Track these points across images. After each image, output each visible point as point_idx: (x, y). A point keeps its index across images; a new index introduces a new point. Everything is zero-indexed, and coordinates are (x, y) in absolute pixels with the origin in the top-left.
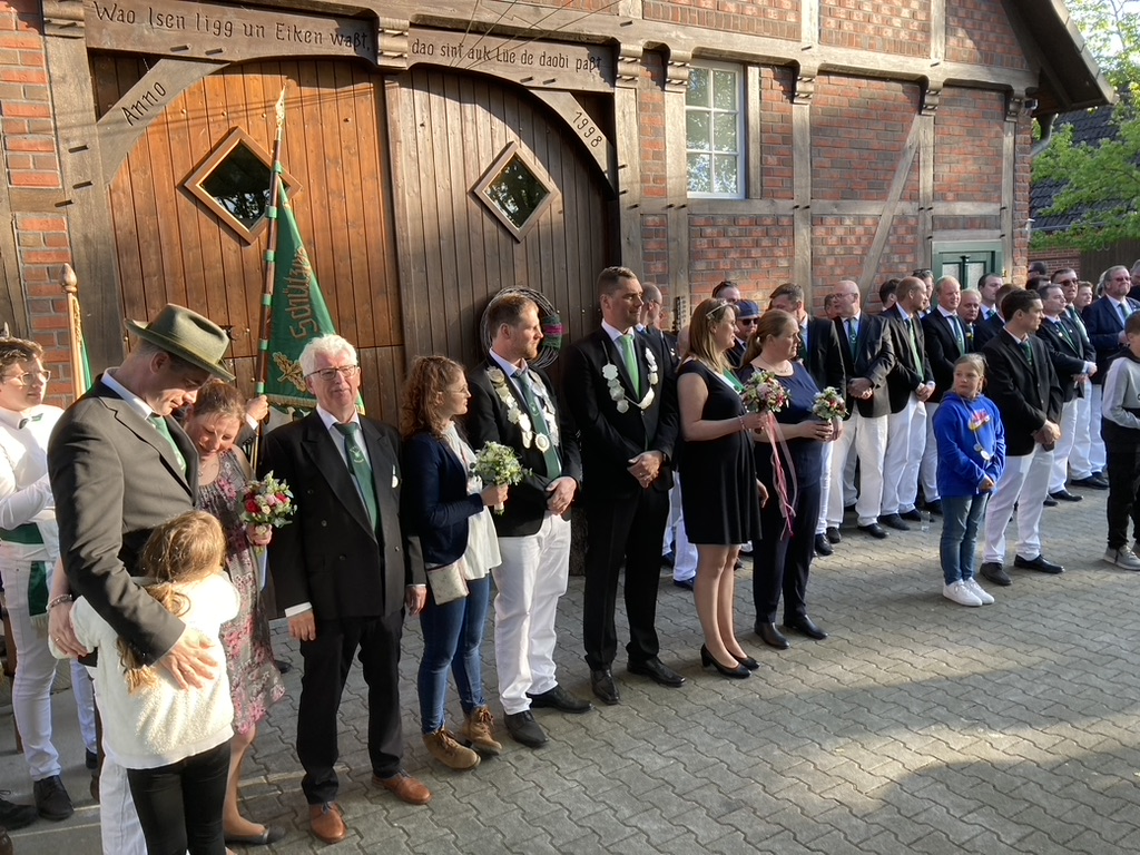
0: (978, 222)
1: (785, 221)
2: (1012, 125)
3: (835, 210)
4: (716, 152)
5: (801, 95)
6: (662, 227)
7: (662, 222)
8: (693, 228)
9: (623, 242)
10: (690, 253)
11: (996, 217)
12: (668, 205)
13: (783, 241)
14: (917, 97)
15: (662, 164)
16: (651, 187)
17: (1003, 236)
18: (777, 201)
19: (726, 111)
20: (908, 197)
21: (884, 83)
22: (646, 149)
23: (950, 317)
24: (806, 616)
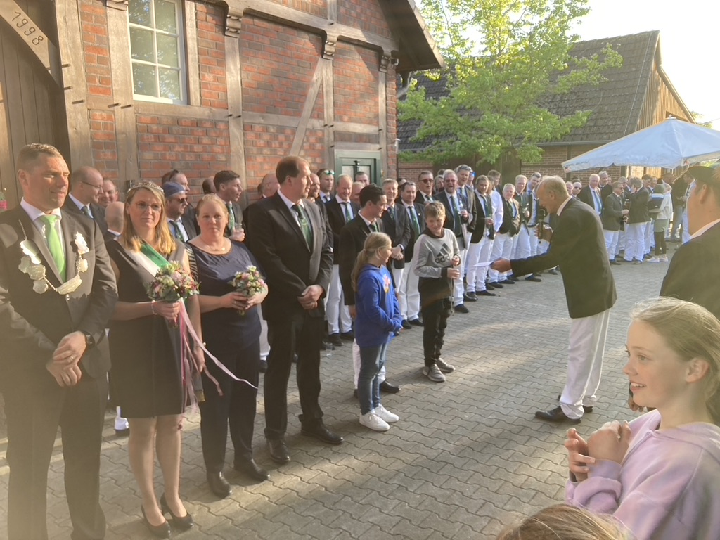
0: (364, 138)
1: (222, 126)
2: (384, 74)
3: (262, 121)
4: (159, 64)
5: (231, 30)
6: (109, 122)
7: (110, 118)
8: (140, 124)
9: (70, 131)
10: (138, 145)
11: (376, 135)
12: (115, 103)
13: (221, 141)
14: (319, 45)
15: (108, 68)
16: (97, 86)
17: (381, 148)
18: (214, 109)
19: (168, 33)
20: (316, 116)
21: (296, 31)
22: (91, 53)
23: (343, 203)
24: (253, 460)
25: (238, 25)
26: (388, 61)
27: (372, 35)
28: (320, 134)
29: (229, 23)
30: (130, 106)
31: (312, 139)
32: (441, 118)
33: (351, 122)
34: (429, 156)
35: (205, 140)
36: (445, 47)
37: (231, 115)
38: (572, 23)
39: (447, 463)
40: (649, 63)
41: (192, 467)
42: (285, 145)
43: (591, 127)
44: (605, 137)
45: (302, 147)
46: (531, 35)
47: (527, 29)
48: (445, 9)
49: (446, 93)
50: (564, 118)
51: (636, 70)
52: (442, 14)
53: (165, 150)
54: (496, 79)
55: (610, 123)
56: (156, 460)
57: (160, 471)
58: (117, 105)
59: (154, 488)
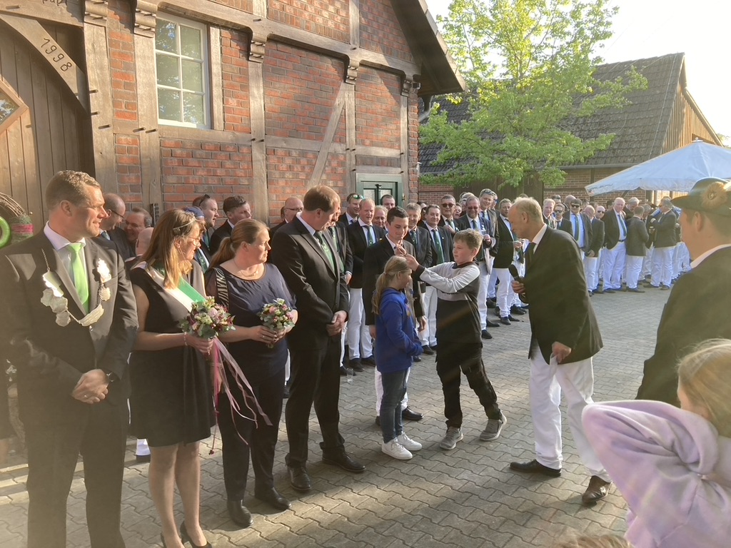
0: (386, 161)
1: (245, 150)
2: (406, 98)
3: (284, 145)
4: (184, 90)
5: (254, 55)
6: (134, 146)
7: (134, 142)
8: (164, 148)
9: (96, 156)
10: (161, 169)
11: (397, 159)
12: (140, 127)
13: (244, 165)
14: (342, 71)
15: (134, 94)
16: (123, 112)
17: (402, 172)
18: (237, 134)
19: (192, 59)
20: (338, 140)
21: (318, 56)
22: (118, 79)
23: (365, 226)
24: (274, 489)
25: (262, 51)
26: (410, 85)
27: (395, 60)
28: (341, 158)
29: (253, 48)
30: (154, 130)
31: (334, 163)
32: (463, 142)
33: (373, 146)
34: (450, 179)
35: (228, 164)
36: (466, 70)
37: (254, 140)
38: (595, 46)
39: (473, 494)
40: (674, 85)
41: (212, 495)
42: (307, 169)
43: (614, 150)
44: (629, 160)
45: (324, 171)
46: (554, 58)
47: (548, 52)
48: (467, 34)
49: (468, 117)
50: (588, 141)
51: (661, 93)
52: (464, 39)
53: (188, 173)
54: (519, 102)
55: (634, 146)
56: (176, 487)
57: (179, 498)
58: (142, 129)
59: (174, 516)
